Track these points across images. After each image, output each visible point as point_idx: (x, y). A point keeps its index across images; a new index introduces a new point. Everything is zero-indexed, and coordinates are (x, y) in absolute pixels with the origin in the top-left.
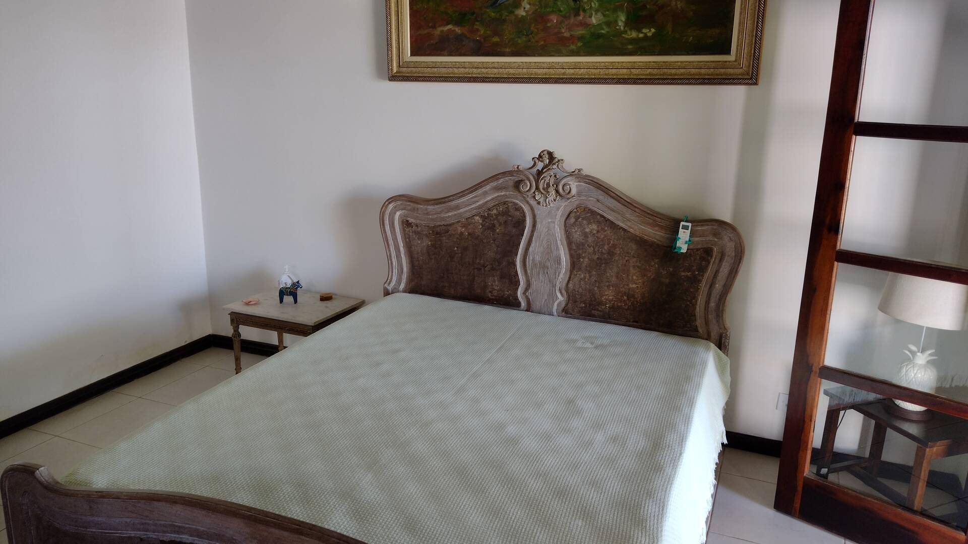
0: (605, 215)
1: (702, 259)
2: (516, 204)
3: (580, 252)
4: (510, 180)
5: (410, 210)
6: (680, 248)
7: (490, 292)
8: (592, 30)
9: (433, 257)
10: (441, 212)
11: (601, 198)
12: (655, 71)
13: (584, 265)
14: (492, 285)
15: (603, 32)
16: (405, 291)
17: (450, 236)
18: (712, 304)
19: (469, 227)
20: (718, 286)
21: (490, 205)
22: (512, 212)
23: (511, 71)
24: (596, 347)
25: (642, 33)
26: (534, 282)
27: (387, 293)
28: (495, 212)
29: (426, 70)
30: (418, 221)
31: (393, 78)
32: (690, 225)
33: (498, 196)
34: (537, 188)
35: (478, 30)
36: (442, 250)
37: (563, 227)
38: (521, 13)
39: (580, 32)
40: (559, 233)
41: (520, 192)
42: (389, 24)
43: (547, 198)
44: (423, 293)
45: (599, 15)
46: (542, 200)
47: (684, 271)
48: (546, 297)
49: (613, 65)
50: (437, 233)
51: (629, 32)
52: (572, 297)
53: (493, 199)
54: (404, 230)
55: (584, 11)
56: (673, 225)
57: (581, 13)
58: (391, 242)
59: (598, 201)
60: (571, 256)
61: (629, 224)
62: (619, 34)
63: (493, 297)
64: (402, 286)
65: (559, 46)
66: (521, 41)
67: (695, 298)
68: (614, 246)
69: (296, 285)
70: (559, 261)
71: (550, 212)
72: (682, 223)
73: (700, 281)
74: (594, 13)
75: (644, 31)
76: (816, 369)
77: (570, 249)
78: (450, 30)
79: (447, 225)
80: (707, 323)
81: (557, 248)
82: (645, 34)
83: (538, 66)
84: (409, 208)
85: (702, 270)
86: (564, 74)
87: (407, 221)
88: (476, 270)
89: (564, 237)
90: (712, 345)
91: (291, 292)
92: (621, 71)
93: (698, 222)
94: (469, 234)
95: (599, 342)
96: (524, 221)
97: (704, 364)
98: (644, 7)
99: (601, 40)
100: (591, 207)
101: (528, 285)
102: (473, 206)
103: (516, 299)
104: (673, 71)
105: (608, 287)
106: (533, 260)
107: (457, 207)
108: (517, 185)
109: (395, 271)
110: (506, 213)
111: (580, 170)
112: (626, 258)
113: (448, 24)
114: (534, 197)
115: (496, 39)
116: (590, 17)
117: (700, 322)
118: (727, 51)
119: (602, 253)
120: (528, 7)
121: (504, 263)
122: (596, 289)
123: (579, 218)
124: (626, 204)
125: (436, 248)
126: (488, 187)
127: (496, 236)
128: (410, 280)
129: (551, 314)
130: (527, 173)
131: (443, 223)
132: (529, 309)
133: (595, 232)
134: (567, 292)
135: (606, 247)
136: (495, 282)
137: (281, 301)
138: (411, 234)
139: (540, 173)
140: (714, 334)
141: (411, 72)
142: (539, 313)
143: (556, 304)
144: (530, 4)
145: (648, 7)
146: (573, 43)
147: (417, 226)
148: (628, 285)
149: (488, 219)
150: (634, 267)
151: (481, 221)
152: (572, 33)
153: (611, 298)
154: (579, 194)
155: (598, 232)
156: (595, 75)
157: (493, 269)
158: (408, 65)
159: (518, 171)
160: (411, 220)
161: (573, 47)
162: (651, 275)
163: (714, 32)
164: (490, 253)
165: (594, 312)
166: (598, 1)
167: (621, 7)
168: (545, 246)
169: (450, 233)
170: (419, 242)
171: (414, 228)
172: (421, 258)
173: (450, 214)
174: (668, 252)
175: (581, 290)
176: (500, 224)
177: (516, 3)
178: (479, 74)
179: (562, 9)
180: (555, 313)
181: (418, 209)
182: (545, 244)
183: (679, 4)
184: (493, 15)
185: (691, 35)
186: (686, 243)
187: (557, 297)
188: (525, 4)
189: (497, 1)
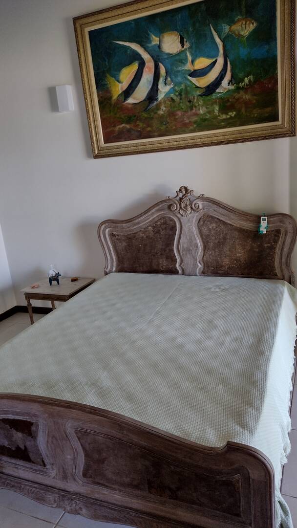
0: (219, 218)
1: (275, 236)
2: (170, 218)
3: (208, 239)
4: (166, 205)
5: (113, 228)
6: (262, 231)
7: (162, 267)
8: (201, 117)
9: (128, 251)
10: (130, 226)
11: (216, 209)
12: (238, 135)
13: (211, 246)
14: (162, 263)
15: (207, 117)
16: (115, 272)
17: (137, 239)
18: (284, 260)
19: (146, 233)
20: (286, 250)
21: (157, 219)
22: (168, 222)
23: (159, 145)
24: (222, 291)
25: (228, 115)
26: (184, 258)
27: (106, 274)
28: (159, 223)
29: (113, 150)
30: (119, 233)
31: (96, 157)
32: (266, 218)
33: (160, 215)
34: (181, 208)
35: (138, 125)
36: (133, 247)
37: (197, 227)
38: (161, 112)
39: (194, 119)
40: (195, 230)
41: (171, 210)
42: (90, 128)
43: (186, 212)
44: (126, 272)
45: (204, 108)
46: (184, 214)
47: (266, 244)
48: (192, 266)
49: (215, 135)
50: (129, 239)
51: (221, 116)
52: (206, 265)
53: (157, 216)
54: (112, 239)
55: (195, 107)
56: (257, 219)
57: (194, 108)
58: (105, 246)
59: (215, 211)
60: (203, 242)
61: (233, 221)
62: (216, 117)
63: (164, 270)
64: (114, 269)
65: (184, 128)
66: (163, 128)
67: (273, 258)
68: (226, 234)
69: (58, 275)
70: (197, 246)
71: (189, 220)
72: (262, 218)
73: (275, 248)
75: (230, 114)
77: (202, 239)
78: (123, 127)
79: (135, 233)
80: (282, 271)
81: (196, 239)
82: (231, 116)
83: (174, 140)
84: (112, 226)
85: (276, 242)
86: (188, 143)
87: (113, 234)
88: (152, 256)
89: (198, 232)
90: (286, 282)
91: (55, 279)
92: (219, 138)
93: (270, 216)
94: (147, 237)
95: (223, 288)
96: (176, 226)
97: (282, 293)
98: (228, 100)
99: (206, 122)
100: (211, 214)
101: (182, 261)
102: (147, 222)
103: (176, 269)
104: (248, 134)
105: (225, 257)
106: (183, 247)
107: (139, 223)
108: (169, 207)
109: (109, 262)
110: (165, 223)
111: (203, 195)
112: (234, 240)
113: (122, 123)
114: (180, 212)
115: (149, 129)
116: (199, 110)
117: (278, 271)
118: (277, 119)
119: (220, 239)
120: (164, 109)
121: (167, 251)
122: (218, 259)
123: (205, 221)
124: (230, 210)
125: (130, 247)
126: (154, 210)
127: (161, 236)
128: (118, 265)
129: (196, 275)
130: (174, 200)
131: (131, 233)
132: (183, 274)
133: (215, 228)
134: (203, 262)
135: (222, 235)
136: (163, 261)
137: (51, 284)
138: (115, 240)
139: (181, 199)
140: (286, 276)
141: (106, 152)
142: (189, 275)
143: (198, 269)
144: (165, 107)
145: (230, 100)
146: (191, 126)
147: (118, 236)
148: (236, 255)
149: (156, 229)
150: (238, 244)
151: (152, 229)
152: (190, 120)
153: (227, 263)
154: (204, 208)
155: (216, 227)
156: (205, 141)
157: (161, 254)
158: (103, 149)
159: (169, 199)
160: (115, 233)
161: (191, 128)
162: (248, 248)
163: (269, 109)
164: (159, 246)
165: (219, 272)
166: (203, 100)
167: (215, 102)
168: (189, 238)
169: (136, 237)
170: (120, 244)
171: (117, 237)
172: (122, 253)
173: (135, 227)
174: (256, 234)
175: (211, 261)
176: (163, 230)
177: (158, 107)
178: (142, 149)
179: (183, 107)
180: (198, 274)
181: (117, 227)
182: (188, 238)
183: (247, 97)
184: (146, 115)
185: (256, 113)
186: (265, 228)
187: (198, 265)
188: (163, 108)
189: (147, 107)
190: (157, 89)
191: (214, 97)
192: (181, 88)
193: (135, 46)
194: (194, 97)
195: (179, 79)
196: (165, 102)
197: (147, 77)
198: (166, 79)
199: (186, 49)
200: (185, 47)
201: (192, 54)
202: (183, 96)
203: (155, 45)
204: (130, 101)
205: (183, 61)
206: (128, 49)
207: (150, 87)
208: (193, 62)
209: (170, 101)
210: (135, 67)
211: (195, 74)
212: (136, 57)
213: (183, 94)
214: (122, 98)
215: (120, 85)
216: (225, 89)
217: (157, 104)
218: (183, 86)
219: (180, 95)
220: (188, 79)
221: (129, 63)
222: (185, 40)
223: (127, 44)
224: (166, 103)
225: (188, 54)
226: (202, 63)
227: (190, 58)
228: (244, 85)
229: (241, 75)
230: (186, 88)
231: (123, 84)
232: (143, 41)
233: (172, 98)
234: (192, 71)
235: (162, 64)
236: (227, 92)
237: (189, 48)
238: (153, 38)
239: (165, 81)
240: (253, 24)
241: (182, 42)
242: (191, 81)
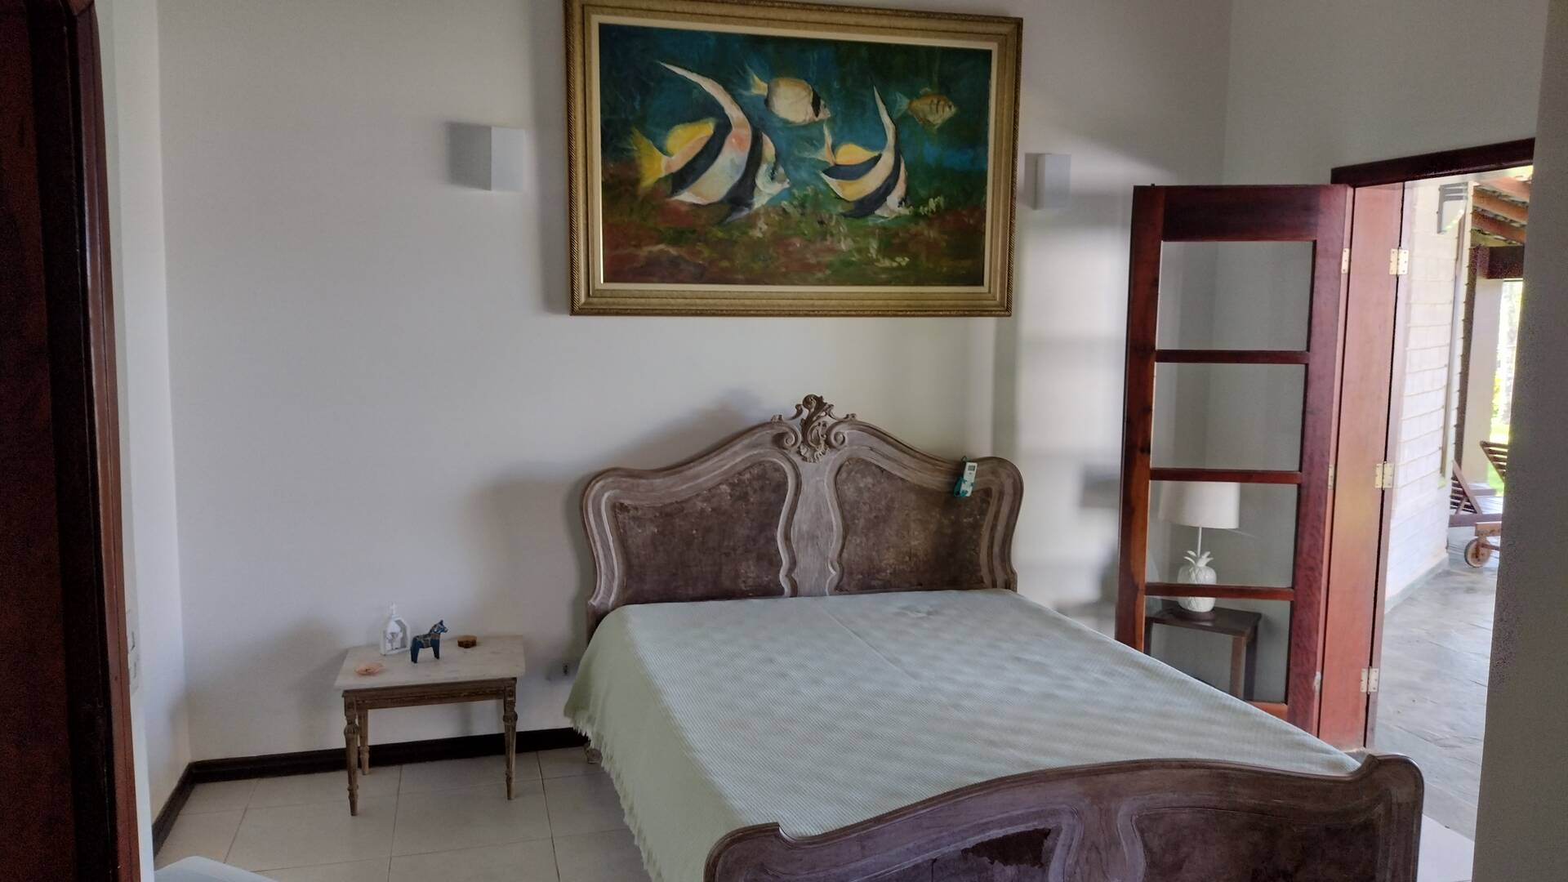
0: (881, 465)
1: (984, 501)
2: (775, 463)
3: (854, 512)
4: (767, 435)
5: (625, 489)
6: (964, 492)
7: (744, 582)
8: (842, 257)
9: (661, 549)
11: (875, 445)
13: (860, 526)
14: (746, 572)
15: (854, 259)
17: (686, 515)
18: (996, 549)
19: (713, 500)
20: (1000, 528)
21: (740, 468)
22: (769, 474)
23: (747, 302)
25: (895, 261)
26: (800, 558)
28: (747, 476)
29: (629, 300)
30: (639, 503)
31: (580, 312)
32: (975, 464)
33: (751, 456)
34: (804, 441)
35: (700, 252)
36: (674, 537)
37: (833, 485)
39: (828, 258)
40: (828, 493)
41: (781, 448)
42: (574, 239)
43: (815, 451)
45: (849, 241)
46: (808, 455)
47: (966, 518)
48: (815, 575)
50: (667, 515)
51: (881, 260)
52: (845, 570)
53: (743, 460)
54: (616, 517)
55: (832, 235)
56: (960, 469)
57: (829, 237)
58: (597, 537)
59: (873, 449)
60: (844, 518)
61: (906, 471)
62: (871, 262)
63: (748, 589)
65: (803, 272)
66: (758, 266)
67: (978, 545)
68: (892, 500)
69: (439, 629)
70: (830, 528)
71: (818, 469)
72: (968, 464)
73: (982, 526)
74: (842, 238)
75: (899, 259)
76: (1141, 587)
77: (843, 510)
78: (661, 251)
79: (682, 502)
80: (992, 571)
81: (828, 512)
82: (899, 263)
83: (782, 296)
84: (625, 485)
85: (983, 513)
87: (622, 504)
88: (723, 556)
89: (834, 497)
93: (982, 460)
94: (714, 510)
96: (785, 483)
98: (897, 234)
99: (852, 269)
100: (863, 457)
101: (793, 563)
103: (778, 584)
105: (888, 549)
106: (799, 530)
107: (696, 477)
108: (778, 440)
110: (762, 477)
111: (853, 416)
112: (907, 512)
113: (658, 243)
114: (799, 453)
115: (725, 264)
116: (839, 242)
117: (984, 572)
119: (880, 510)
120: (765, 227)
121: (762, 541)
122: (874, 553)
123: (852, 471)
125: (665, 535)
126: (736, 446)
127: (750, 507)
128: (624, 588)
129: (824, 595)
130: (788, 423)
131: (674, 500)
132: (795, 593)
133: (870, 486)
134: (840, 564)
136: (749, 567)
137: (414, 659)
138: (627, 521)
139: (806, 422)
141: (607, 303)
142: (808, 595)
143: (828, 581)
144: (767, 224)
145: (901, 235)
146: (820, 270)
147: (636, 508)
148: (909, 543)
149: (739, 490)
150: (914, 521)
151: (729, 491)
152: (820, 259)
153: (891, 561)
154: (853, 443)
155: (874, 485)
157: (747, 551)
158: (602, 294)
159: (776, 422)
160: (627, 502)
161: (820, 275)
162: (933, 527)
163: (967, 263)
164: (742, 531)
165: (874, 583)
166: (847, 226)
167: (873, 234)
168: (814, 510)
169: (685, 512)
170: (640, 531)
171: (632, 512)
172: (643, 552)
173: (684, 487)
174: (950, 496)
175: (857, 559)
176: (755, 491)
177: (751, 222)
178: (705, 305)
179: (806, 232)
180: (827, 593)
181: (638, 486)
182: (813, 509)
183: (932, 234)
184: (720, 234)
185: (945, 266)
186: (972, 484)
187: (830, 572)
188: (762, 224)
189: (726, 218)
190: (754, 186)
191: (870, 223)
192: (806, 193)
193: (710, 87)
194: (831, 217)
195: (803, 174)
196: (767, 213)
197: (732, 158)
198: (774, 169)
199: (822, 121)
200: (821, 116)
201: (833, 134)
202: (809, 209)
203: (758, 96)
204: (686, 197)
205: (814, 142)
206: (695, 88)
207: (737, 178)
208: (834, 149)
209: (779, 215)
210: (707, 129)
211: (836, 171)
212: (711, 109)
213: (807, 205)
214: (667, 187)
215: (665, 158)
216: (892, 211)
217: (749, 217)
218: (809, 191)
219: (802, 206)
220: (822, 179)
221: (694, 118)
222: (822, 102)
223: (693, 77)
224: (769, 216)
225: (826, 132)
226: (852, 154)
227: (829, 140)
228: (928, 211)
229: (923, 193)
230: (816, 193)
231: (673, 158)
232: (733, 83)
233: (784, 210)
234: (832, 164)
235: (770, 138)
236: (896, 217)
237: (829, 120)
238: (754, 80)
239: (773, 173)
240: (950, 107)
241: (816, 105)
242: (827, 185)
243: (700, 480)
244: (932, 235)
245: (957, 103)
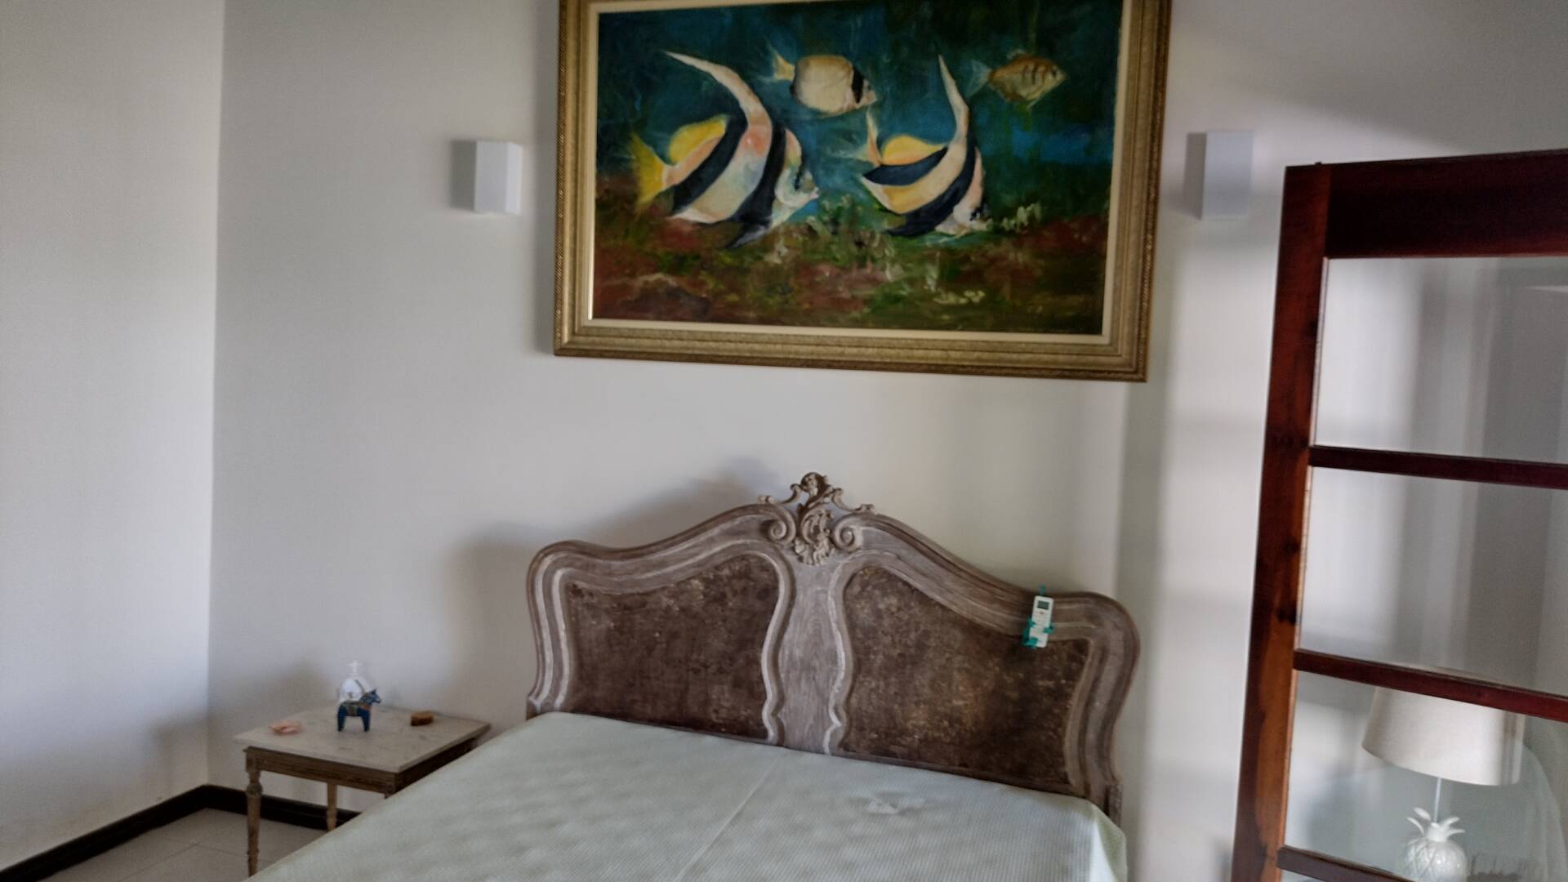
0: (911, 581)
1: (1072, 658)
2: (762, 560)
3: (870, 643)
4: (754, 520)
5: (581, 568)
6: (1036, 640)
7: (716, 711)
8: (887, 290)
9: (617, 648)
10: (636, 570)
11: (904, 552)
12: (986, 356)
13: (877, 666)
14: (719, 699)
15: (903, 293)
16: (563, 710)
17: (648, 612)
18: (1091, 736)
19: (682, 597)
20: (1100, 705)
21: (719, 560)
22: (756, 573)
23: (757, 347)
24: (902, 813)
25: (964, 297)
26: (790, 694)
27: (532, 713)
28: (726, 572)
29: (618, 341)
30: (594, 587)
31: (562, 352)
32: (1050, 601)
33: (733, 546)
34: (799, 535)
35: (703, 283)
36: (633, 638)
37: (841, 601)
38: (774, 259)
39: (867, 291)
40: (833, 609)
41: (769, 539)
42: (558, 267)
43: (814, 550)
44: (597, 713)
45: (897, 268)
46: (805, 554)
47: (1042, 679)
48: (811, 721)
49: (919, 344)
50: (626, 608)
51: (944, 296)
52: (856, 721)
53: (723, 551)
54: (569, 602)
55: (874, 260)
56: (1023, 603)
57: (869, 263)
58: (545, 623)
59: (899, 558)
60: (855, 650)
61: (950, 597)
62: (928, 297)
63: (721, 721)
64: (560, 700)
65: (834, 311)
66: (774, 301)
67: (1061, 724)
68: (926, 634)
69: (370, 698)
70: (833, 658)
71: (819, 575)
72: (1038, 599)
73: (1068, 696)
74: (888, 265)
75: (969, 294)
76: (1272, 852)
77: (853, 637)
78: (659, 282)
79: (643, 594)
80: (1083, 768)
81: (832, 637)
82: (970, 299)
83: (801, 341)
84: (578, 563)
85: (1072, 676)
86: (842, 354)
87: (575, 586)
88: (691, 673)
89: (842, 616)
90: (1095, 808)
91: (360, 710)
92: (933, 353)
93: (1061, 596)
94: (683, 610)
95: (905, 803)
96: (776, 588)
97: (1087, 844)
98: (967, 259)
99: (900, 306)
100: (887, 567)
101: (781, 700)
102: (690, 562)
103: (760, 724)
104: (1015, 356)
105: (917, 704)
106: (791, 656)
107: (663, 564)
108: (765, 528)
109: (549, 675)
110: (745, 575)
111: (869, 507)
112: (947, 655)
113: (656, 271)
114: (793, 549)
115: (733, 298)
116: (883, 269)
117: (1071, 768)
118: (1094, 327)
119: (906, 646)
120: (784, 251)
121: (741, 661)
122: (896, 707)
123: (868, 584)
124: (945, 563)
125: (622, 633)
126: (716, 531)
127: (728, 613)
128: (574, 689)
129: (820, 751)
130: (781, 508)
131: (637, 590)
132: (781, 742)
133: (894, 609)
134: (848, 712)
135: (913, 635)
136: (723, 693)
137: (341, 726)
138: (580, 608)
139: (803, 510)
140: (1096, 789)
141: (594, 343)
142: (800, 748)
143: (828, 733)
144: (788, 247)
145: (973, 259)
146: (856, 308)
147: (591, 594)
148: (950, 701)
149: (716, 587)
150: (959, 670)
151: (702, 588)
152: (856, 293)
153: (922, 723)
154: (868, 545)
155: (899, 609)
156: (890, 357)
157: (721, 671)
158: (588, 331)
159: (767, 505)
160: (581, 585)
161: (855, 314)
162: (988, 684)
163: (1075, 300)
164: (717, 643)
165: (894, 748)
166: (896, 246)
167: (930, 258)
168: (811, 632)
169: (648, 607)
170: (594, 622)
171: (586, 598)
172: (597, 650)
173: (650, 575)
174: (1015, 646)
175: (871, 710)
176: (735, 593)
177: (767, 245)
178: (704, 349)
179: (838, 256)
180: (827, 750)
181: (594, 566)
182: (810, 628)
183: (1020, 257)
184: (728, 260)
185: (1040, 304)
186: (1045, 631)
187: (830, 720)
188: (781, 247)
189: (736, 239)
190: (772, 198)
191: (928, 244)
192: (840, 204)
193: (724, 76)
194: (873, 237)
195: (838, 180)
196: (788, 233)
197: (747, 162)
198: (800, 174)
199: (864, 108)
200: (864, 101)
201: (880, 123)
202: (843, 227)
203: (782, 83)
204: (691, 214)
205: (854, 137)
206: (705, 79)
207: (752, 187)
208: (880, 143)
209: (802, 234)
210: (718, 128)
211: (881, 174)
212: (724, 103)
213: (842, 220)
214: (668, 204)
215: (666, 168)
216: (962, 227)
217: (765, 238)
218: (845, 202)
219: (835, 222)
220: (861, 186)
221: (701, 116)
222: (866, 83)
223: (703, 66)
224: (791, 236)
225: (871, 122)
226: (905, 149)
227: (873, 132)
228: (1015, 225)
229: (1008, 199)
230: (854, 204)
231: (677, 167)
232: (750, 68)
233: (810, 228)
234: (876, 165)
235: (796, 135)
236: (967, 235)
237: (875, 106)
238: (777, 61)
239: (797, 181)
240: (1054, 74)
241: (857, 88)
242: (868, 193)
243: (670, 569)
244: (1021, 260)
245: (1064, 66)
